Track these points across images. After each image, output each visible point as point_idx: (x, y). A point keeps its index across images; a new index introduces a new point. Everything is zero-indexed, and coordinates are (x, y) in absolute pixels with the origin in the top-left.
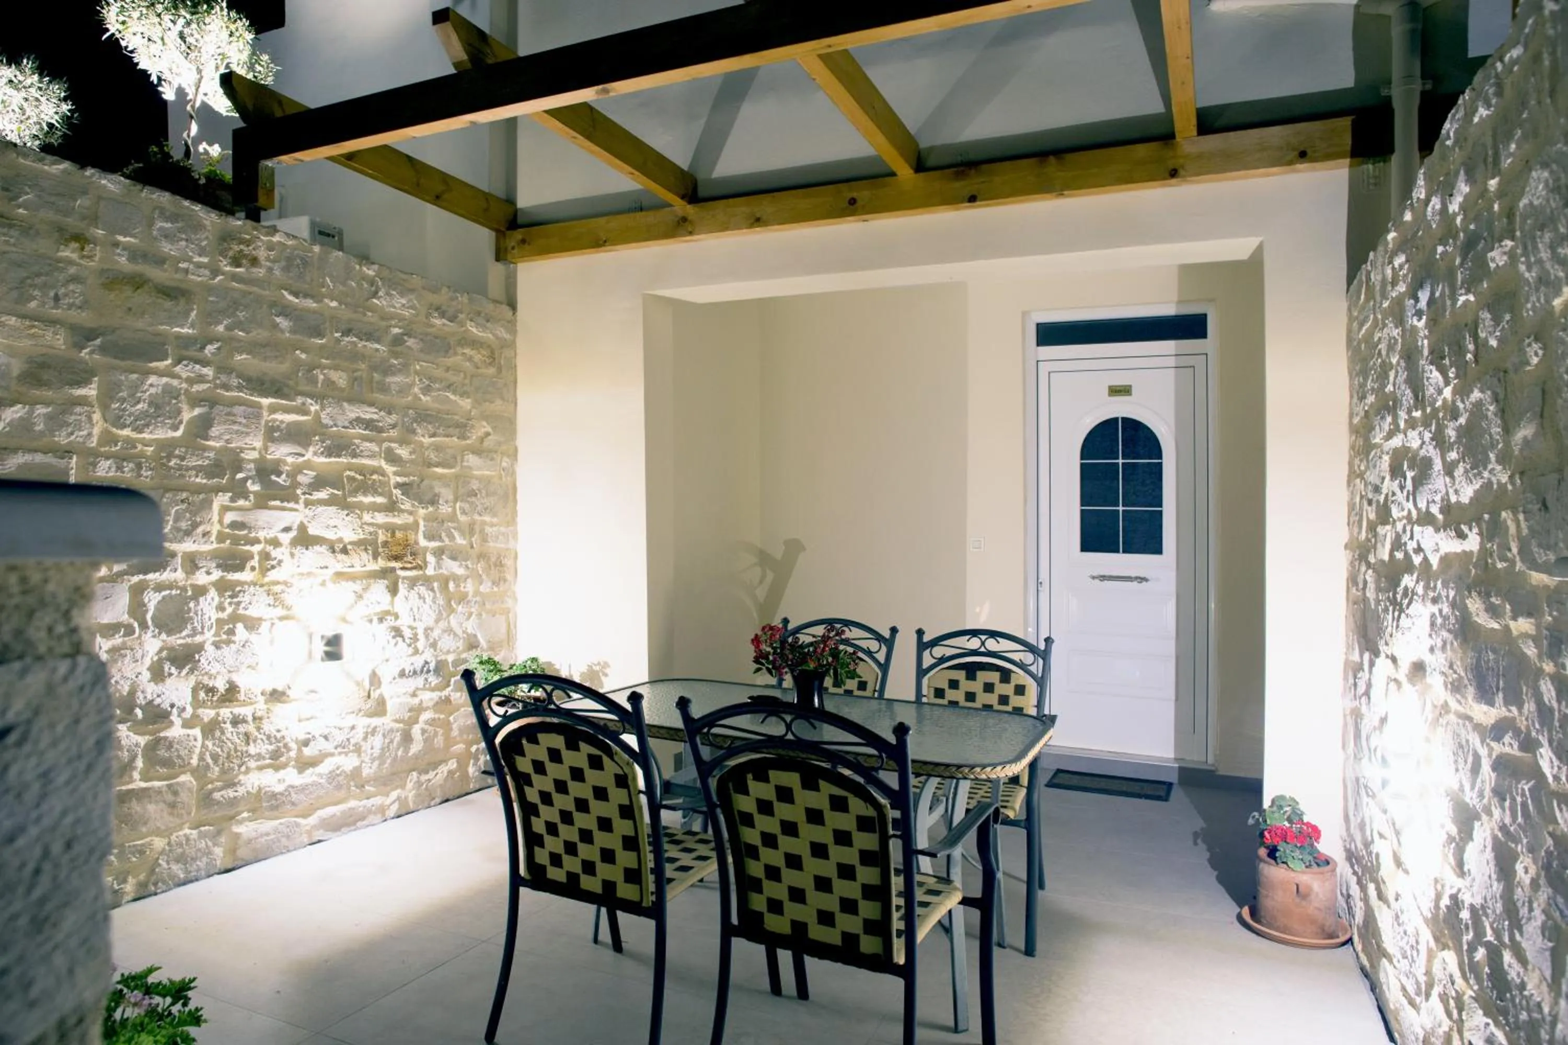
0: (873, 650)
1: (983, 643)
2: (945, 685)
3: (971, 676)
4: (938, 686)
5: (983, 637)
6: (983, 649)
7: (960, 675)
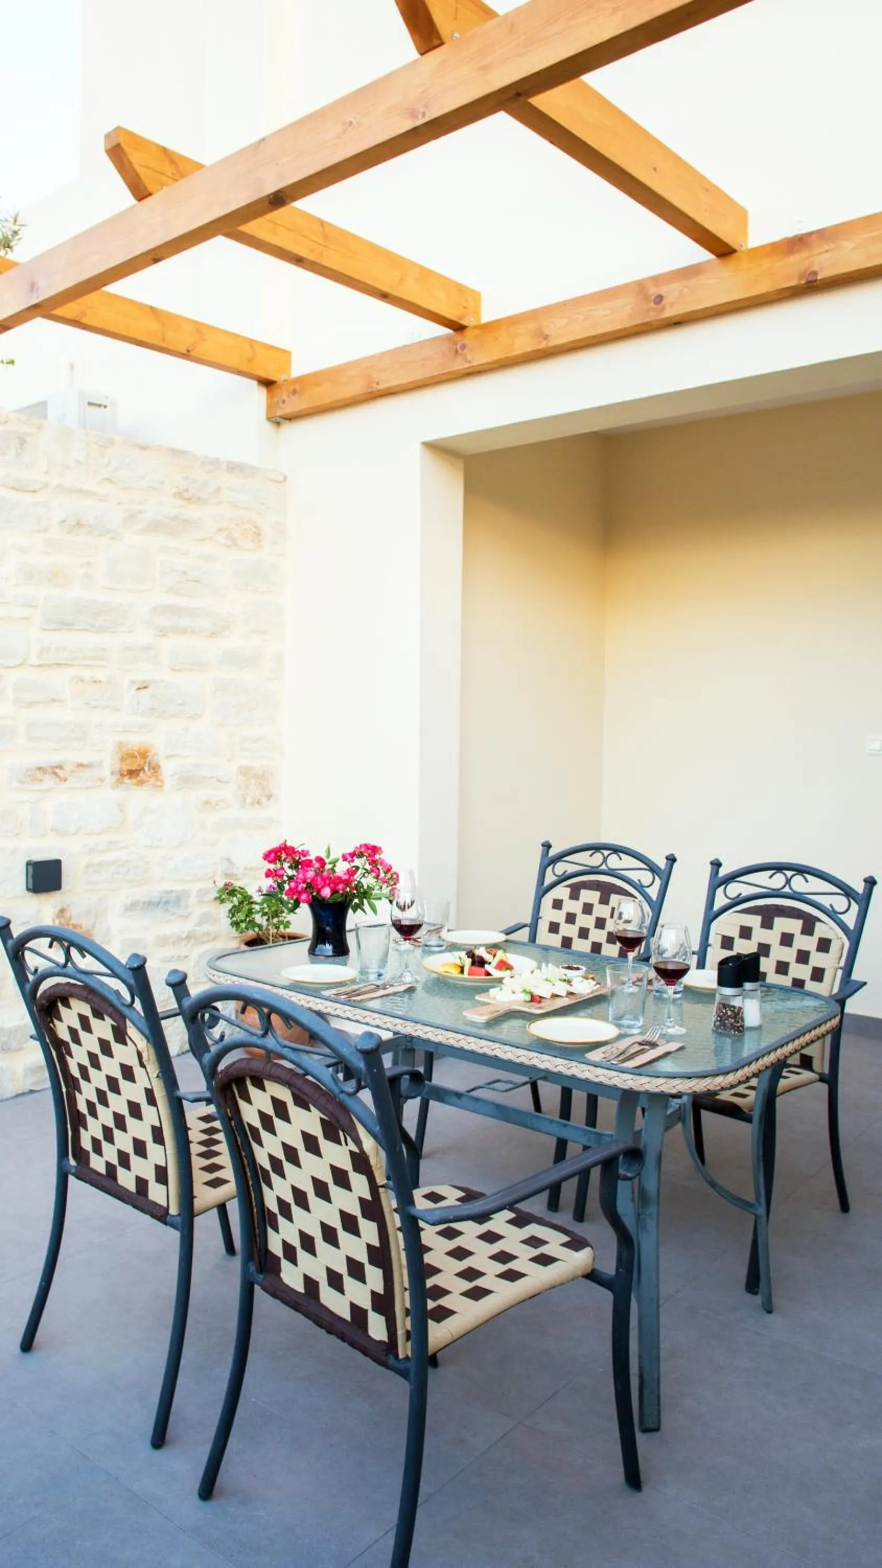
0: (645, 883)
1: (788, 881)
2: (734, 933)
3: (767, 924)
4: (726, 934)
5: (789, 873)
6: (787, 889)
7: (754, 921)
